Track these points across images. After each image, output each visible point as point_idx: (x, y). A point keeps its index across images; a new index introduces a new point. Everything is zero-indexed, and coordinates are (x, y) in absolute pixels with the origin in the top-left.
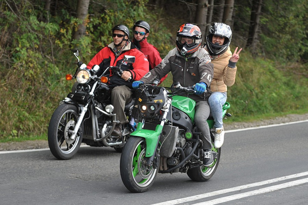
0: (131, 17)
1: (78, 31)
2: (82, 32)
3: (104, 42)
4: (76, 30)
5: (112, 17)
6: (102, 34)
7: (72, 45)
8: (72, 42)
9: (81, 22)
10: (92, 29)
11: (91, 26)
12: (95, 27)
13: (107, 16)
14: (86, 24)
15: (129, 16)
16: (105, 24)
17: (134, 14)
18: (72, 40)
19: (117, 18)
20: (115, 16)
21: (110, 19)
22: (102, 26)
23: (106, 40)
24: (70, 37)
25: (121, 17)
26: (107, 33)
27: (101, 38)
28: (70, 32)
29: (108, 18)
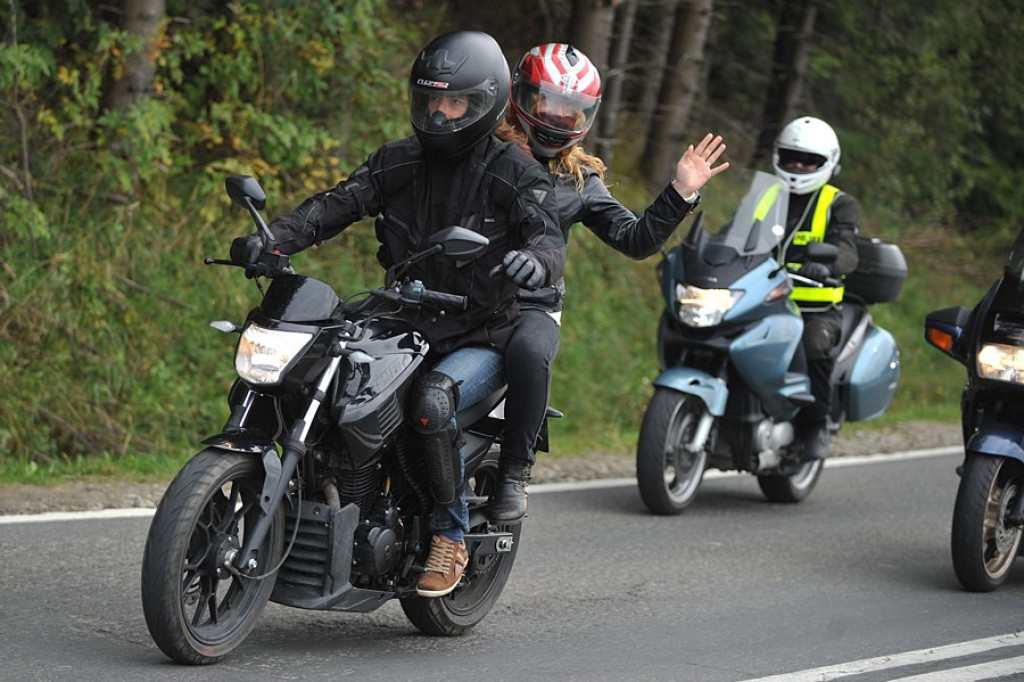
0: (325, 34)
1: (127, 78)
2: (141, 85)
3: (222, 123)
4: (118, 75)
5: (255, 33)
6: (213, 94)
7: (99, 131)
8: (102, 120)
9: (138, 46)
10: (178, 75)
11: (175, 63)
12: (190, 67)
13: (236, 26)
14: (157, 54)
15: (318, 31)
16: (228, 58)
17: (337, 24)
18: (101, 113)
19: (272, 37)
20: (265, 29)
21: (248, 39)
22: (215, 62)
23: (227, 116)
24: (94, 102)
25: (289, 33)
26: (235, 89)
27: (209, 109)
28: (96, 80)
29: (240, 35)
